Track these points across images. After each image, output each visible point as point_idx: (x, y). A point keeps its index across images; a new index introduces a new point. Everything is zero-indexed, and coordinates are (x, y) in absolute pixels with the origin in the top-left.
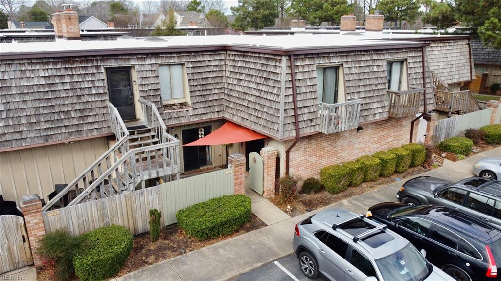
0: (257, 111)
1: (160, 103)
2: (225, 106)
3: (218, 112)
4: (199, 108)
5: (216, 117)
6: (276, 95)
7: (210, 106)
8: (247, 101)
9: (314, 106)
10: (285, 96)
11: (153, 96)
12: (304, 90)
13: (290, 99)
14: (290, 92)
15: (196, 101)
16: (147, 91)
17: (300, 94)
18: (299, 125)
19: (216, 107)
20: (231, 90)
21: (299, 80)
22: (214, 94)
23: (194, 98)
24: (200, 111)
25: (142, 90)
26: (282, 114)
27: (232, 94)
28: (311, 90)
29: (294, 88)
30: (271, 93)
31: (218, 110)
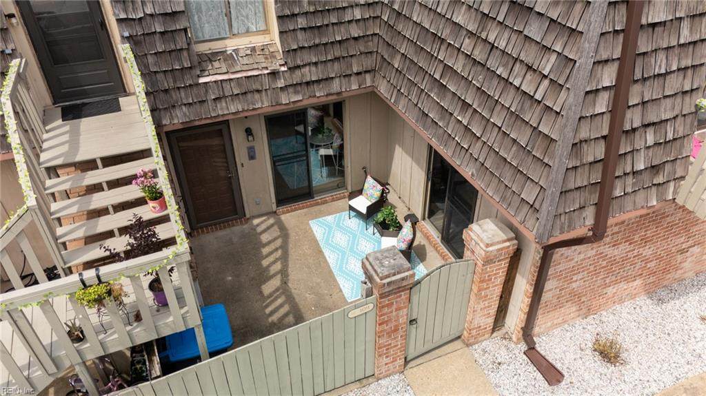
0: (470, 111)
1: (185, 53)
2: (379, 58)
3: (358, 74)
4: (304, 66)
5: (354, 87)
6: (546, 82)
7: (337, 59)
8: (441, 67)
9: (680, 119)
10: (587, 93)
11: (162, 33)
12: (660, 64)
13: (602, 104)
14: (608, 77)
15: (295, 47)
16: (140, 19)
17: (644, 79)
18: (612, 188)
19: (354, 60)
20: (399, 14)
21: (654, 25)
22: (350, 22)
23: (290, 37)
24: (310, 74)
25: (123, 16)
26: (560, 158)
27: (400, 27)
28: (687, 62)
29: (627, 61)
30: (529, 68)
31: (360, 69)
